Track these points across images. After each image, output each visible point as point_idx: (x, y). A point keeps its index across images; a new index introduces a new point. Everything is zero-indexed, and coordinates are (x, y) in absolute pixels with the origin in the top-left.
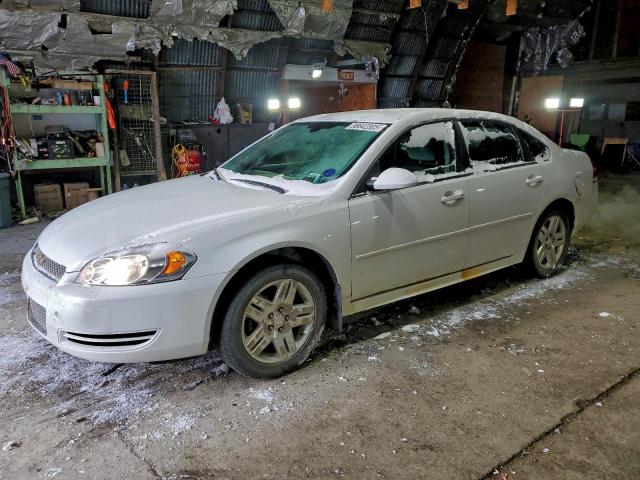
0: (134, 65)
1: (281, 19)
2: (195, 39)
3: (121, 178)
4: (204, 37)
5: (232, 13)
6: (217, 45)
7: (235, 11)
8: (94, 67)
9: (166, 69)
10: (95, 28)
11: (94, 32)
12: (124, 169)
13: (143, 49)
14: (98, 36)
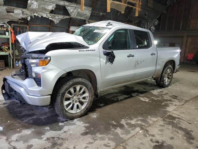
0: (21, 23)
1: (69, 12)
2: (42, 16)
3: (15, 59)
4: (45, 16)
5: (54, 9)
6: (48, 19)
7: (55, 9)
8: (7, 23)
9: (32, 25)
10: (8, 10)
11: (8, 12)
12: (17, 56)
13: (24, 18)
14: (9, 13)
